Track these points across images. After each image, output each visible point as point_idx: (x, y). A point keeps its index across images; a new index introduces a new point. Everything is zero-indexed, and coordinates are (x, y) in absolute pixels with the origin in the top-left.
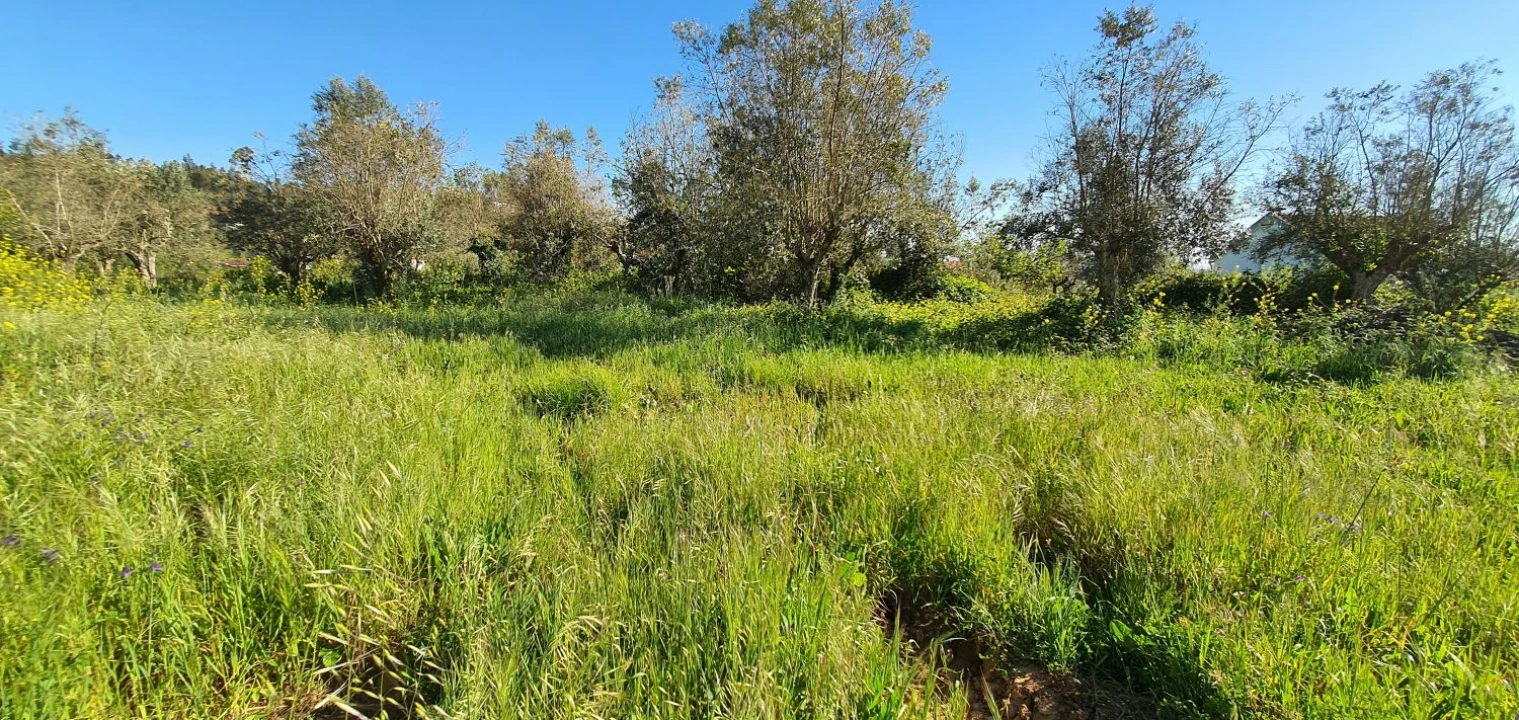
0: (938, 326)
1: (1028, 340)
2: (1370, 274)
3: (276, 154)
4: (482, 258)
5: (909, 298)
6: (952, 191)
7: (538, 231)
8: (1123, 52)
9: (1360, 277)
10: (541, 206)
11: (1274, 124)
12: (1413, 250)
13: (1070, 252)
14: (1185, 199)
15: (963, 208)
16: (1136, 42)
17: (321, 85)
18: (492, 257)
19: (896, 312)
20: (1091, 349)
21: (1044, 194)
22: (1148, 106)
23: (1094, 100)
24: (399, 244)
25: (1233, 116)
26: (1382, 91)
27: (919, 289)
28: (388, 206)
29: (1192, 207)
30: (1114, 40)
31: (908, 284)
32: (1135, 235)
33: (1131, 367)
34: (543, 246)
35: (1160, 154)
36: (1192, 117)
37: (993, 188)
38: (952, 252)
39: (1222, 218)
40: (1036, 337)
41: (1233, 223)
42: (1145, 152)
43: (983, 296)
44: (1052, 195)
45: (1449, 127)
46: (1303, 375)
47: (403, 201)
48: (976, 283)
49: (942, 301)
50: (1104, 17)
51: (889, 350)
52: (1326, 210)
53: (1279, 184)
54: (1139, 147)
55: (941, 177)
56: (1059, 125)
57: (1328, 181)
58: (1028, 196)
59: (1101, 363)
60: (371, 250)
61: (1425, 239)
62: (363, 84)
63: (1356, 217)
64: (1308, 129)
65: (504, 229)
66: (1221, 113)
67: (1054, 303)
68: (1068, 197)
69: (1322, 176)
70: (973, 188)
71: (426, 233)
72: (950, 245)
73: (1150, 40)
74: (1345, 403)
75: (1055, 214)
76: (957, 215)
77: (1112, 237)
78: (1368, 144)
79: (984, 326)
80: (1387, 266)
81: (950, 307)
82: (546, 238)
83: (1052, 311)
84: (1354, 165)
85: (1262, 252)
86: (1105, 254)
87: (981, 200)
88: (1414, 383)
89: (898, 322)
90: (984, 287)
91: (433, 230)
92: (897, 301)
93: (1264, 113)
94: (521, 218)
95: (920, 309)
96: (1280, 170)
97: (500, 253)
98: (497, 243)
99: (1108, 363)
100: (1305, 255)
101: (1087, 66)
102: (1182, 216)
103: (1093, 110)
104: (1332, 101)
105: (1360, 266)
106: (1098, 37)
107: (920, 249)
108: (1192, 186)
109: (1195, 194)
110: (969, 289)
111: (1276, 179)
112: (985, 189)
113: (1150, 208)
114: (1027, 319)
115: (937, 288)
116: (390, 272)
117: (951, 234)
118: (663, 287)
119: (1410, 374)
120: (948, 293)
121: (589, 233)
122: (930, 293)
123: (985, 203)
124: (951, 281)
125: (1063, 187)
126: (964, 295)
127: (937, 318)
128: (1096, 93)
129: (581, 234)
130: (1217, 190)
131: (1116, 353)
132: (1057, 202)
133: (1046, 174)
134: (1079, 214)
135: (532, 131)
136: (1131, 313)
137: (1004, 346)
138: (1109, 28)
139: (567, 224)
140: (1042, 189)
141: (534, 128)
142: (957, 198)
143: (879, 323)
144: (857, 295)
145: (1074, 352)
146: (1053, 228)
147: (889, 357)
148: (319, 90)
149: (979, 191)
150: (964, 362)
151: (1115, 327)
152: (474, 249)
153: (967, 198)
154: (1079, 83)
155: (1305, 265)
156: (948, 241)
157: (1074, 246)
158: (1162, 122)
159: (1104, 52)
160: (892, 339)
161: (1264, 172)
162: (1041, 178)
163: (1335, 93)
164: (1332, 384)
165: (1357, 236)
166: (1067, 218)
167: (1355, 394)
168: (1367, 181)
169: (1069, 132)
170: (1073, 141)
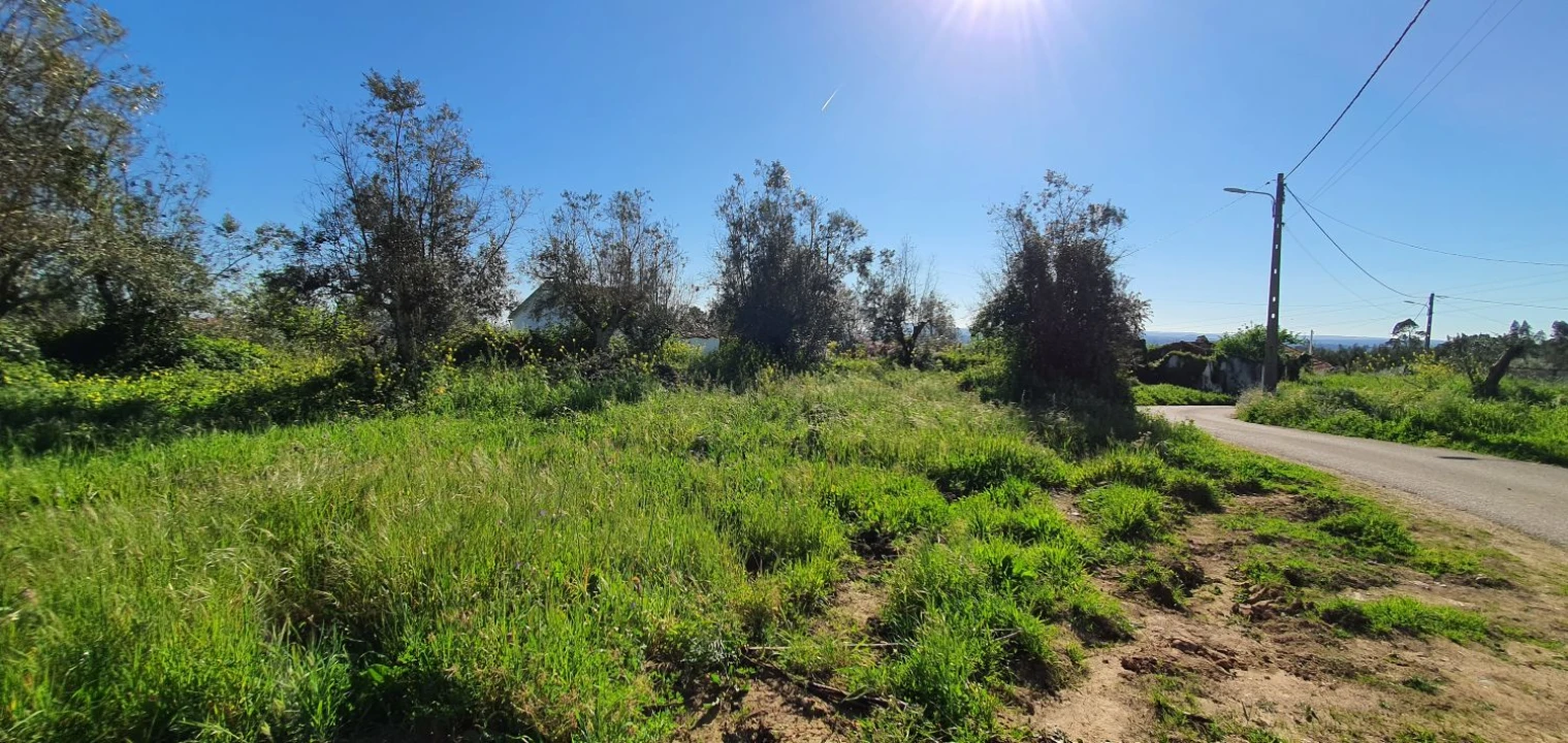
0: (184, 403)
1: (319, 408)
2: (604, 330)
5: (130, 368)
6: (195, 227)
8: (396, 117)
9: (599, 331)
11: (527, 210)
12: (625, 313)
13: (362, 309)
14: (467, 264)
15: (213, 251)
16: (406, 111)
19: (96, 390)
20: (390, 409)
21: (324, 245)
22: (425, 174)
23: (369, 155)
25: (495, 197)
26: (592, 198)
27: (146, 355)
29: (473, 271)
30: (384, 103)
31: (126, 349)
32: (425, 296)
33: (431, 421)
35: (441, 219)
36: (463, 191)
37: (260, 231)
38: (202, 306)
39: (498, 282)
40: (328, 403)
41: (509, 289)
42: (426, 216)
43: (258, 361)
44: (333, 247)
45: (632, 231)
46: (561, 409)
48: (246, 346)
49: (191, 370)
50: (372, 76)
51: (80, 443)
52: (574, 281)
53: (543, 257)
54: (421, 210)
55: (174, 207)
56: (333, 172)
57: (572, 259)
58: (303, 245)
59: (400, 422)
61: (629, 306)
63: (591, 287)
64: (554, 217)
66: (488, 192)
67: (348, 364)
68: (351, 250)
69: (568, 255)
70: (229, 227)
72: (197, 298)
73: (420, 113)
74: (588, 427)
75: (338, 267)
76: (207, 258)
77: (404, 295)
78: (592, 234)
79: (256, 397)
80: (613, 325)
81: (207, 377)
83: (348, 373)
84: (587, 250)
85: (538, 313)
86: (398, 312)
87: (244, 244)
88: (622, 406)
89: (103, 404)
90: (260, 349)
92: (103, 373)
93: (519, 199)
95: (151, 382)
96: (541, 248)
99: (408, 422)
100: (563, 315)
102: (467, 279)
103: (368, 166)
104: (566, 199)
105: (598, 324)
106: (367, 94)
107: (143, 301)
108: (472, 252)
109: (474, 260)
110: (237, 355)
111: (539, 253)
112: (248, 230)
113: (434, 269)
114: (316, 384)
115: (181, 352)
117: (201, 280)
119: (620, 399)
120: (201, 360)
122: (169, 360)
123: (248, 248)
124: (207, 345)
125: (344, 240)
126: (228, 361)
127: (182, 393)
128: (371, 150)
130: (493, 256)
131: (417, 411)
132: (340, 255)
133: (322, 223)
134: (368, 268)
136: (427, 370)
137: (283, 419)
138: (378, 89)
140: (319, 239)
142: (204, 238)
143: (65, 409)
145: (374, 414)
146: (337, 283)
147: (82, 456)
149: (239, 233)
151: (414, 383)
153: (221, 239)
154: (351, 134)
155: (566, 323)
156: (192, 291)
157: (365, 303)
158: (439, 193)
159: (376, 110)
160: (86, 430)
161: (531, 246)
162: (315, 227)
163: (566, 194)
164: (579, 415)
165: (593, 302)
166: (354, 272)
167: (593, 419)
168: (595, 262)
169: (344, 184)
170: (350, 193)
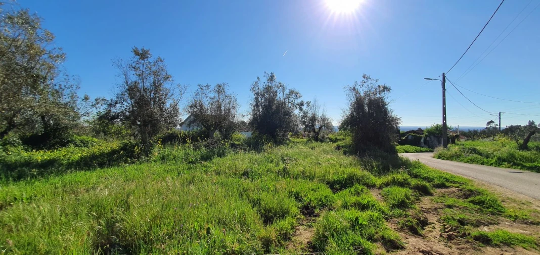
0: (69, 160)
1: (114, 161)
2: (212, 130)
5: (51, 147)
6: (75, 99)
8: (142, 62)
9: (210, 131)
11: (186, 91)
12: (219, 124)
13: (130, 126)
14: (166, 110)
15: (81, 107)
16: (146, 59)
19: (40, 156)
20: (139, 161)
21: (118, 105)
22: (152, 80)
23: (133, 74)
25: (175, 87)
26: (208, 86)
27: (57, 143)
29: (168, 112)
30: (138, 57)
31: (50, 141)
32: (151, 121)
33: (152, 165)
35: (157, 95)
36: (165, 86)
37: (96, 100)
38: (76, 126)
39: (176, 116)
40: (117, 159)
41: (180, 118)
42: (152, 94)
43: (94, 144)
44: (121, 105)
45: (222, 97)
46: (198, 160)
48: (90, 138)
49: (72, 147)
50: (134, 48)
51: (33, 176)
52: (202, 114)
53: (191, 107)
54: (150, 92)
55: (68, 92)
56: (121, 81)
57: (201, 106)
58: (110, 105)
59: (142, 166)
61: (221, 122)
63: (208, 116)
64: (195, 93)
66: (173, 86)
67: (124, 145)
68: (127, 106)
70: (86, 99)
72: (75, 123)
73: (150, 60)
74: (207, 167)
75: (122, 112)
76: (79, 109)
77: (144, 121)
78: (208, 98)
79: (93, 157)
80: (215, 129)
81: (77, 150)
83: (124, 148)
84: (207, 104)
85: (189, 125)
86: (142, 127)
87: (91, 104)
88: (219, 158)
89: (42, 161)
90: (95, 139)
92: (42, 149)
93: (183, 88)
95: (58, 152)
96: (190, 103)
99: (144, 166)
100: (198, 126)
101: (131, 62)
102: (165, 115)
103: (133, 78)
104: (199, 87)
105: (210, 129)
106: (133, 54)
107: (57, 124)
108: (167, 106)
109: (168, 108)
110: (87, 142)
111: (190, 105)
112: (92, 99)
113: (155, 112)
114: (114, 152)
115: (69, 142)
117: (77, 116)
119: (218, 156)
120: (75, 144)
122: (64, 144)
123: (92, 105)
124: (78, 139)
125: (125, 103)
126: (84, 144)
127: (68, 156)
128: (134, 73)
130: (174, 107)
131: (148, 161)
132: (123, 108)
133: (117, 97)
134: (132, 112)
136: (152, 147)
137: (101, 165)
138: (136, 53)
140: (116, 103)
142: (78, 102)
143: (28, 164)
144: (11, 149)
145: (133, 163)
146: (122, 117)
147: (33, 181)
149: (89, 100)
150: (81, 175)
151: (147, 151)
153: (83, 103)
154: (127, 68)
155: (199, 129)
156: (73, 121)
157: (131, 124)
158: (157, 86)
159: (136, 60)
160: (35, 171)
161: (187, 103)
162: (115, 99)
163: (199, 85)
164: (203, 162)
165: (208, 121)
166: (128, 114)
167: (208, 164)
168: (209, 108)
169: (125, 84)
170: (127, 87)
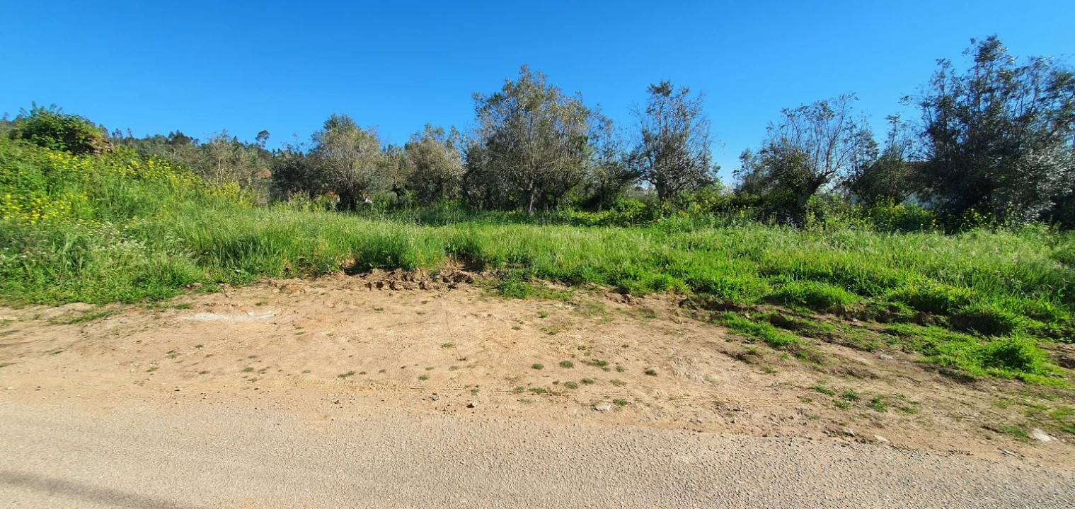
3: (302, 144)
4: (398, 195)
7: (425, 180)
10: (426, 167)
17: (328, 117)
18: (403, 194)
24: (361, 187)
28: (356, 170)
34: (427, 187)
47: (362, 168)
50: (651, 86)
60: (349, 190)
62: (345, 118)
65: (409, 179)
71: (372, 182)
73: (672, 94)
82: (429, 183)
91: (375, 181)
94: (416, 174)
97: (407, 192)
98: (406, 187)
116: (356, 200)
118: (478, 206)
121: (450, 180)
129: (446, 181)
135: (423, 129)
139: (439, 176)
141: (424, 127)
148: (327, 120)
152: (395, 190)
159: (653, 100)
